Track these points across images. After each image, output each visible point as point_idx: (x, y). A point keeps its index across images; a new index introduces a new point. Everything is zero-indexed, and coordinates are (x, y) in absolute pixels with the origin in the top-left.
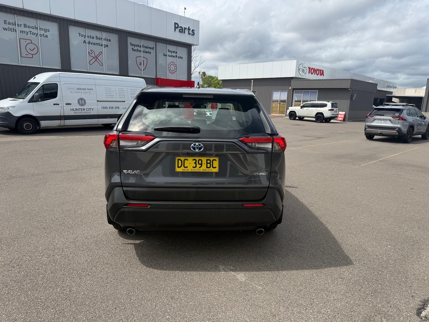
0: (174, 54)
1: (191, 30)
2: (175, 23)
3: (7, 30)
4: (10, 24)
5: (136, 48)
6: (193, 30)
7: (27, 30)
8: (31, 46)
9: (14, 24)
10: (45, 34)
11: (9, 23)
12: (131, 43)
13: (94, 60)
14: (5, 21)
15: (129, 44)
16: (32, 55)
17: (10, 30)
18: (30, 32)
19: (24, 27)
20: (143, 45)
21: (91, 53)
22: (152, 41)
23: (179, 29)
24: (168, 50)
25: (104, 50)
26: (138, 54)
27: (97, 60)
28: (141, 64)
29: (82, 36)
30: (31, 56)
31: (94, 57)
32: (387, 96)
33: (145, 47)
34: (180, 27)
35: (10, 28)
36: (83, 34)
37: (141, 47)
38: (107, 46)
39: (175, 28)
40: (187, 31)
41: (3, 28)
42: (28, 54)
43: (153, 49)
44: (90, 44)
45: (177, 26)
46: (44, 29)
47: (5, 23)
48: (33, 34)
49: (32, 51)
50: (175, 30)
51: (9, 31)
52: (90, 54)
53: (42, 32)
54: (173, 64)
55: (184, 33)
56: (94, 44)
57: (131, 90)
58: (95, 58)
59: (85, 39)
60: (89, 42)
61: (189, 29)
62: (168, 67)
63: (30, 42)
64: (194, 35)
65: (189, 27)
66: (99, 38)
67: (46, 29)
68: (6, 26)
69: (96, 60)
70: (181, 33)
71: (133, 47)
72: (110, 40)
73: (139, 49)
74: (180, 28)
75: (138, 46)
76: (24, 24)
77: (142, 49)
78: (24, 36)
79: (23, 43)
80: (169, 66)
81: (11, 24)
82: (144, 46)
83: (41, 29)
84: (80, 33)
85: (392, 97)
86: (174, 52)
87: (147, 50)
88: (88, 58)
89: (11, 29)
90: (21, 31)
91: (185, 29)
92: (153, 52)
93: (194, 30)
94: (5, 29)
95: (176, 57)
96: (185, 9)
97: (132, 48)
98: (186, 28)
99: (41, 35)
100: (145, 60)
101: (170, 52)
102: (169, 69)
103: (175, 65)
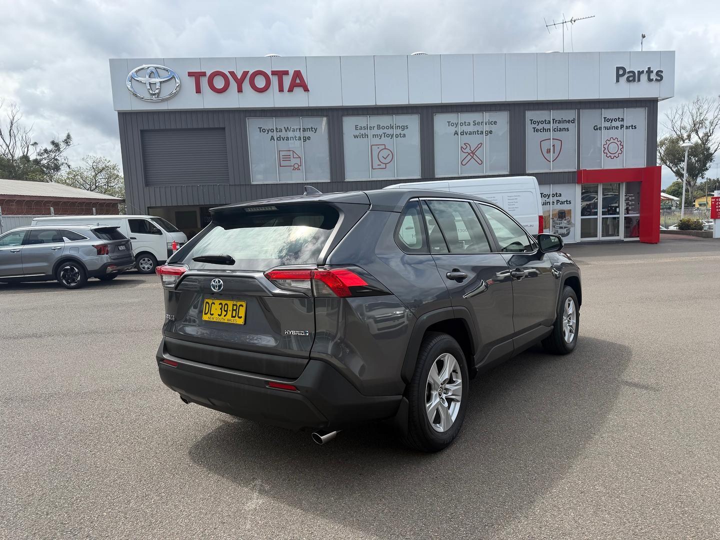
0: (618, 124)
1: (655, 72)
2: (618, 69)
3: (357, 138)
5: (540, 126)
7: (381, 132)
8: (385, 153)
9: (366, 128)
10: (402, 133)
11: (361, 129)
12: (531, 120)
13: (469, 157)
14: (356, 126)
15: (528, 122)
16: (386, 164)
18: (384, 133)
19: (378, 129)
20: (553, 120)
21: (465, 147)
22: (571, 109)
23: (626, 76)
24: (605, 118)
25: (486, 139)
26: (545, 135)
27: (475, 157)
28: (550, 152)
29: (453, 124)
30: (383, 166)
31: (469, 154)
33: (557, 122)
34: (629, 72)
36: (455, 121)
37: (549, 122)
38: (491, 132)
39: (618, 76)
40: (644, 77)
41: (354, 135)
42: (380, 163)
44: (463, 134)
45: (621, 72)
46: (402, 126)
47: (356, 129)
48: (388, 136)
49: (385, 159)
50: (618, 81)
51: (360, 138)
52: (463, 149)
53: (399, 131)
54: (614, 141)
55: (639, 80)
56: (470, 133)
57: (509, 198)
58: (471, 154)
59: (456, 129)
60: (463, 132)
61: (649, 72)
62: (603, 149)
63: (383, 147)
64: (661, 80)
65: (649, 68)
66: (478, 123)
67: (404, 126)
68: (357, 133)
69: (472, 157)
70: (632, 84)
71: (535, 126)
72: (495, 123)
73: (546, 126)
74: (629, 75)
75: (542, 122)
76: (378, 125)
77: (552, 126)
78: (376, 141)
79: (376, 150)
80: (606, 146)
81: (363, 128)
82: (556, 121)
83: (397, 127)
84: (449, 121)
86: (615, 120)
87: (561, 126)
88: (461, 156)
89: (362, 135)
90: (373, 135)
91: (640, 73)
92: (573, 127)
93: (662, 72)
94: (356, 137)
95: (621, 128)
96: (644, 36)
97: (534, 128)
98: (643, 72)
99: (397, 136)
100: (558, 143)
101: (608, 120)
102: (606, 151)
103: (619, 143)
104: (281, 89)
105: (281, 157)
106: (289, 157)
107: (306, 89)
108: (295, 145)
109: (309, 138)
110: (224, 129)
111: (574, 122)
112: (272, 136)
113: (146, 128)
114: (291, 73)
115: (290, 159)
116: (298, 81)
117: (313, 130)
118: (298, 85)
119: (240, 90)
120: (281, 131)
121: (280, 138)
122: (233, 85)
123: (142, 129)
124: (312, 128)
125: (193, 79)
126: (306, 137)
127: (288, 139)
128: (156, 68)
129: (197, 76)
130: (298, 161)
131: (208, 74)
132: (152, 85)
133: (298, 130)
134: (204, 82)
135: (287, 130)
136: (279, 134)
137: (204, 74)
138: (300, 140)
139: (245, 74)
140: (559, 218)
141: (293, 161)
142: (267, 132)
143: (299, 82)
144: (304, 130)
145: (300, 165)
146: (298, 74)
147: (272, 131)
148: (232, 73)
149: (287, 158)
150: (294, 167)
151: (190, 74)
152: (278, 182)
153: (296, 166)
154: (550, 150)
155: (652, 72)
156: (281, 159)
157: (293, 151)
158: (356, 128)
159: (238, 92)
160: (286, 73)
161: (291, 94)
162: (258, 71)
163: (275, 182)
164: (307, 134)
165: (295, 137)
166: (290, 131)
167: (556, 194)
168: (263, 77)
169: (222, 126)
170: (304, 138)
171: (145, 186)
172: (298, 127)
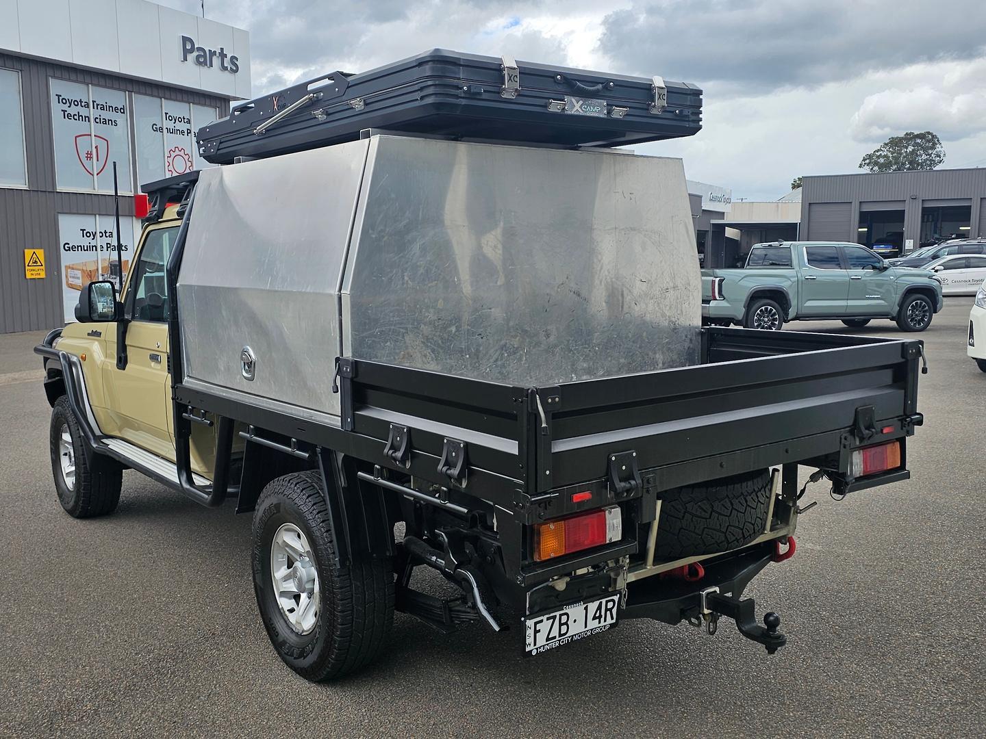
0: (184, 126)
1: (229, 56)
2: (185, 40)
5: (73, 110)
6: (233, 59)
12: (59, 96)
15: (54, 99)
20: (94, 102)
22: (120, 88)
23: (195, 54)
24: (166, 114)
26: (82, 127)
28: (91, 158)
32: (714, 225)
33: (99, 107)
34: (199, 49)
37: (87, 106)
39: (186, 52)
40: (217, 62)
43: (123, 110)
45: (188, 47)
50: (185, 59)
54: (179, 153)
61: (223, 55)
62: (167, 164)
64: (237, 71)
65: (222, 49)
71: (65, 107)
73: (84, 112)
74: (198, 53)
75: (77, 103)
77: (93, 113)
80: (170, 160)
82: (98, 105)
85: (723, 226)
86: (181, 120)
87: (106, 115)
91: (212, 54)
92: (121, 119)
93: (236, 58)
95: (188, 133)
97: (64, 111)
98: (215, 52)
100: (102, 145)
101: (170, 118)
102: (171, 168)
103: (186, 157)
111: (124, 113)
140: (111, 274)
154: (91, 154)
155: (226, 56)
167: (106, 232)
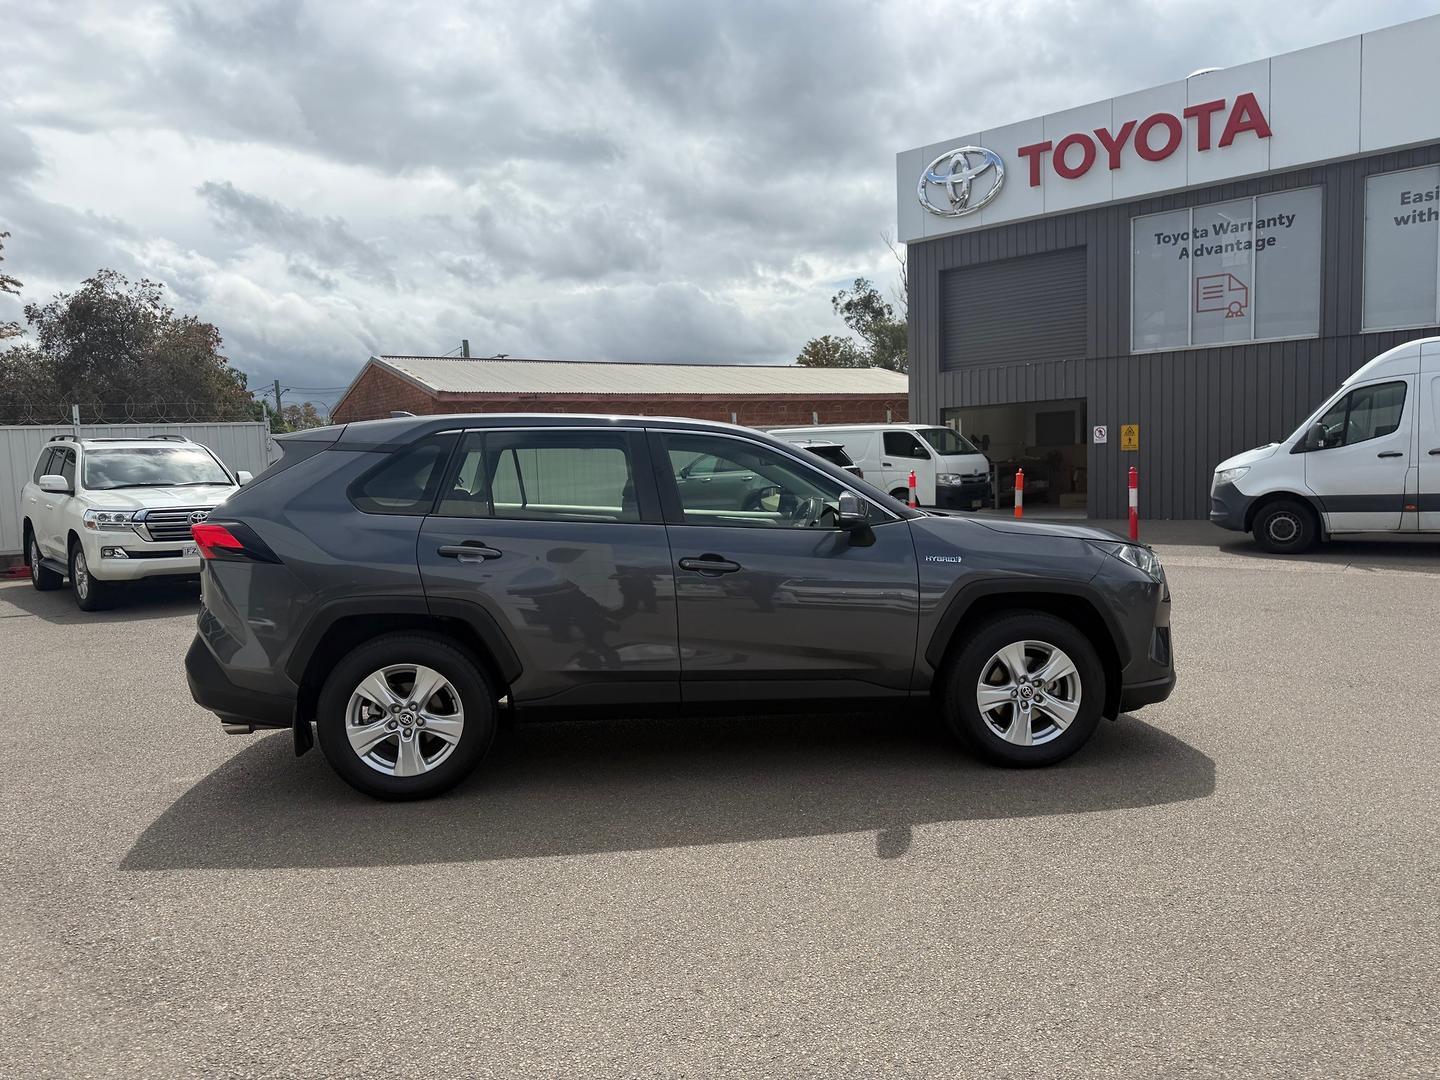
3: (1406, 223)
4: (1421, 201)
9: (1434, 195)
11: (1416, 200)
14: (1403, 194)
17: (1418, 218)
35: (1418, 212)
41: (1396, 219)
47: (1403, 203)
51: (1414, 221)
68: (1407, 211)
81: (1424, 198)
89: (1421, 214)
94: (1401, 221)
104: (1204, 144)
105: (1201, 291)
106: (1221, 288)
107: (1264, 132)
108: (1233, 260)
109: (1271, 241)
110: (1084, 247)
112: (1185, 249)
113: (949, 265)
114: (1231, 103)
115: (1219, 294)
116: (1246, 118)
117: (1285, 220)
118: (1246, 128)
119: (1115, 164)
120: (1205, 233)
121: (1202, 250)
122: (1103, 155)
123: (942, 269)
124: (1281, 217)
125: (1026, 161)
126: (1263, 240)
127: (1219, 249)
128: (965, 154)
129: (1033, 153)
130: (1240, 296)
131: (1055, 145)
132: (956, 186)
133: (1246, 227)
134: (1047, 161)
135: (1219, 229)
136: (1200, 241)
137: (1047, 146)
138: (1250, 247)
139: (1128, 127)
141: (1229, 298)
142: (1173, 241)
143: (1249, 118)
144: (1261, 224)
145: (1243, 304)
146: (1247, 102)
147: (1185, 237)
148: (1102, 134)
149: (1215, 293)
150: (1230, 311)
151: (1022, 152)
152: (1190, 347)
153: (1234, 309)
156: (1201, 298)
157: (1230, 276)
158: (1403, 198)
159: (1111, 169)
160: (1220, 105)
161: (1227, 149)
162: (1155, 116)
163: (1183, 347)
164: (1265, 234)
165: (1239, 243)
166: (1225, 232)
168: (1165, 126)
169: (1081, 242)
170: (1260, 243)
171: (941, 371)
172: (1247, 220)
